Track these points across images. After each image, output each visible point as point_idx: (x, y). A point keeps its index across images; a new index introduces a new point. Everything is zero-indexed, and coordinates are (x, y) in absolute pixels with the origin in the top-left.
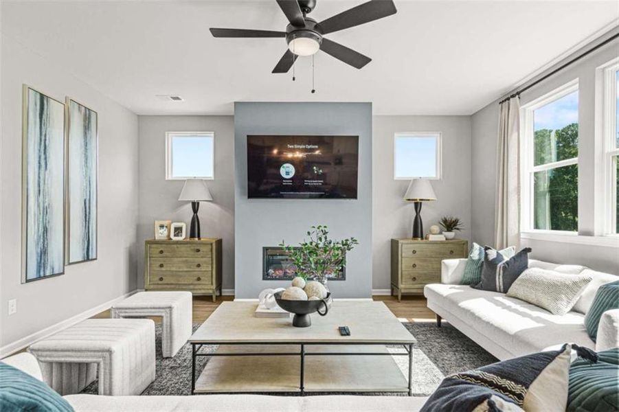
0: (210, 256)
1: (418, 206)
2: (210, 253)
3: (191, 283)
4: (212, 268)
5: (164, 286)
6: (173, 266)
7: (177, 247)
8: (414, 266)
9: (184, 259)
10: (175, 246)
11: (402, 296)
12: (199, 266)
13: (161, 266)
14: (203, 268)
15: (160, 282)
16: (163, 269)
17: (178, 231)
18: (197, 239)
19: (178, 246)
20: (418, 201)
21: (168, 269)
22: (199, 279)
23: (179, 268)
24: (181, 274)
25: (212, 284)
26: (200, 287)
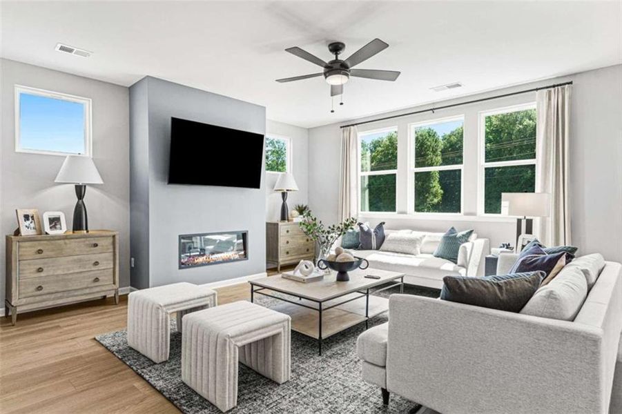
0: (112, 250)
1: (284, 195)
2: (111, 247)
3: (85, 286)
4: (114, 264)
5: (44, 297)
6: (59, 269)
7: (65, 243)
8: (288, 242)
9: (75, 257)
10: (62, 242)
11: (281, 267)
12: (96, 263)
13: (40, 270)
14: (101, 267)
15: (39, 293)
16: (42, 274)
17: (54, 222)
18: (85, 232)
19: (67, 241)
20: (285, 191)
21: (51, 273)
22: (97, 280)
23: (69, 270)
24: (70, 277)
25: (114, 283)
26: (98, 289)
